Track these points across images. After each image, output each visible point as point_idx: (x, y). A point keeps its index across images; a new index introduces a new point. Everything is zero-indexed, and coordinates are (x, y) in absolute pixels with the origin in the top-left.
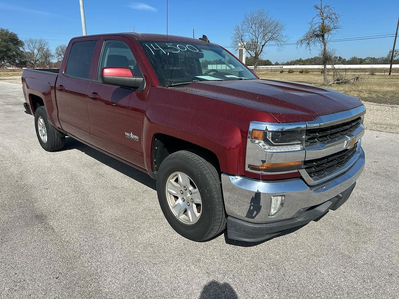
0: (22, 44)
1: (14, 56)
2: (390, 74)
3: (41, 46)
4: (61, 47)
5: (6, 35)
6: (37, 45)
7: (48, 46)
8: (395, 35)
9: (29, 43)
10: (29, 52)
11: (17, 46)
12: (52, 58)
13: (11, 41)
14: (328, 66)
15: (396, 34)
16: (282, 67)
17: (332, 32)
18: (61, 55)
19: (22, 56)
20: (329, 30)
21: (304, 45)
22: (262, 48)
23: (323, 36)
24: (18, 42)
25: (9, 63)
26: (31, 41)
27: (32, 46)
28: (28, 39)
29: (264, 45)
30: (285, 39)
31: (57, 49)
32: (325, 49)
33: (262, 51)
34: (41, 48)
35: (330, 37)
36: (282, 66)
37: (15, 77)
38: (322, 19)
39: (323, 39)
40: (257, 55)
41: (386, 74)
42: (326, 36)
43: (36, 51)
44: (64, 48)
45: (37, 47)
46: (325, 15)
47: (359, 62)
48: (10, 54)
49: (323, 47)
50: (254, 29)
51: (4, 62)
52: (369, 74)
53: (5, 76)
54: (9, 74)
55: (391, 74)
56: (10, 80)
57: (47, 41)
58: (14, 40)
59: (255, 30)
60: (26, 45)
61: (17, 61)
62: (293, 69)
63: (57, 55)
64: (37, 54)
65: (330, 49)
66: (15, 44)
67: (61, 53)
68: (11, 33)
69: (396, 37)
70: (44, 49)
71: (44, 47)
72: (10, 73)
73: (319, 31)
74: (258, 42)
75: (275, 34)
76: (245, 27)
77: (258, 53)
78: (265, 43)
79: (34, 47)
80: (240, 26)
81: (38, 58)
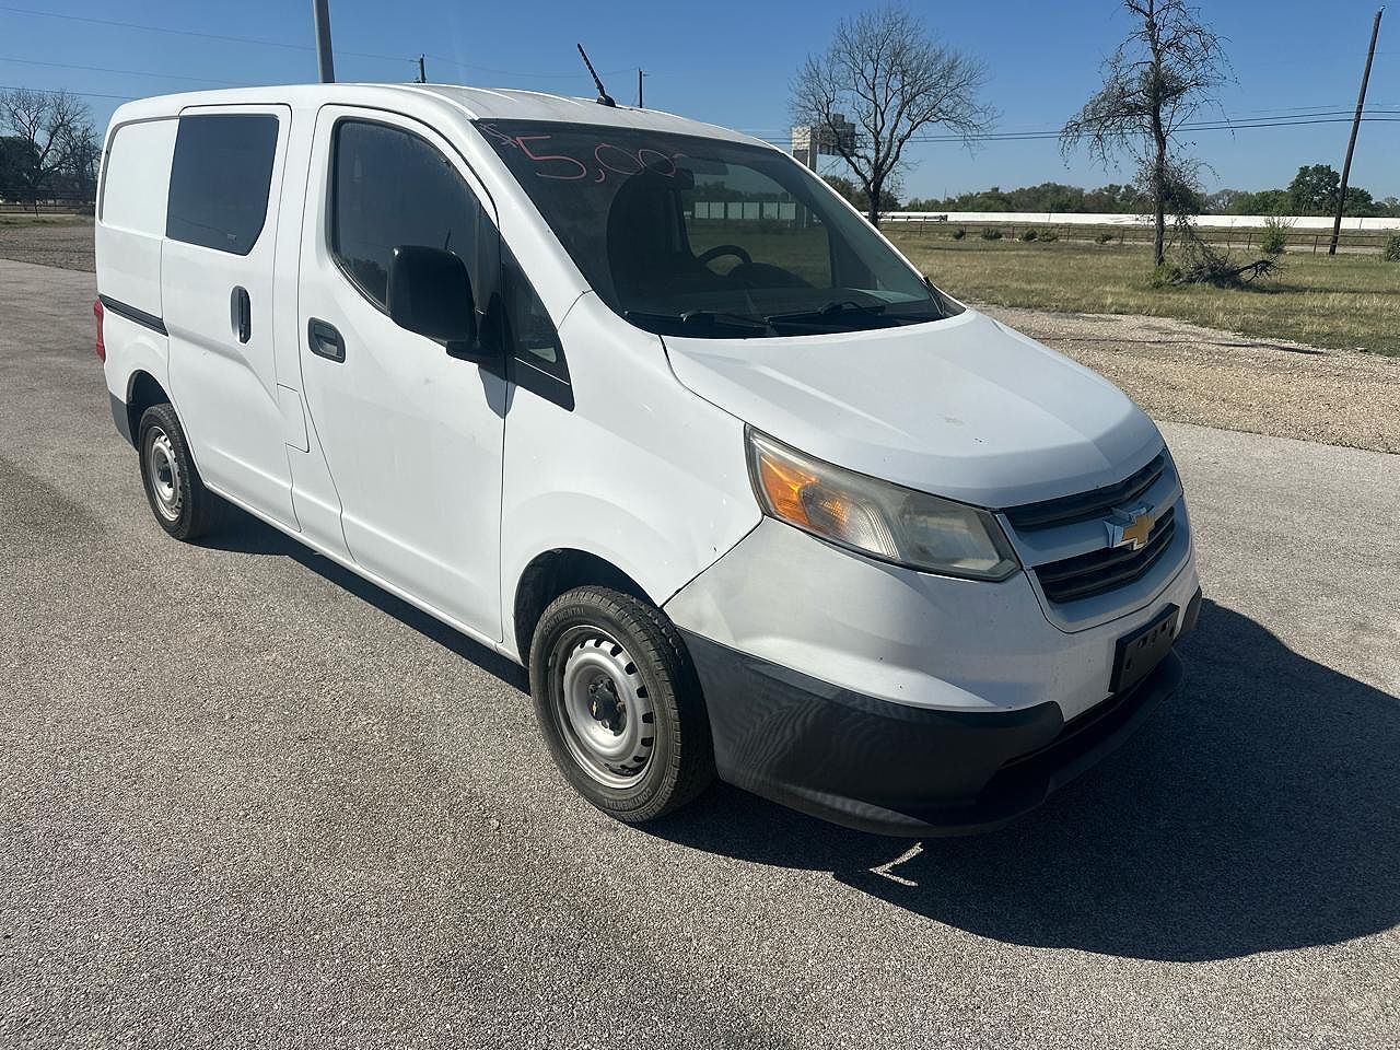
2: (1332, 252)
3: (63, 119)
7: (87, 118)
8: (1353, 116)
10: (13, 139)
14: (1170, 220)
15: (1359, 113)
16: (947, 217)
20: (1180, 91)
21: (1086, 140)
22: (900, 147)
23: (1155, 111)
26: (24, 100)
27: (26, 120)
28: (12, 92)
29: (904, 138)
32: (1161, 157)
33: (897, 157)
35: (1179, 113)
36: (943, 214)
39: (1156, 120)
40: (879, 172)
41: (1319, 249)
42: (1165, 112)
49: (1154, 150)
50: (871, 79)
55: (1338, 250)
57: (84, 100)
59: (873, 84)
62: (998, 225)
65: (1181, 159)
69: (1357, 121)
73: (1143, 91)
74: (884, 124)
75: (946, 101)
76: (841, 70)
77: (885, 168)
78: (911, 130)
79: (35, 123)
80: (824, 67)
81: (47, 163)
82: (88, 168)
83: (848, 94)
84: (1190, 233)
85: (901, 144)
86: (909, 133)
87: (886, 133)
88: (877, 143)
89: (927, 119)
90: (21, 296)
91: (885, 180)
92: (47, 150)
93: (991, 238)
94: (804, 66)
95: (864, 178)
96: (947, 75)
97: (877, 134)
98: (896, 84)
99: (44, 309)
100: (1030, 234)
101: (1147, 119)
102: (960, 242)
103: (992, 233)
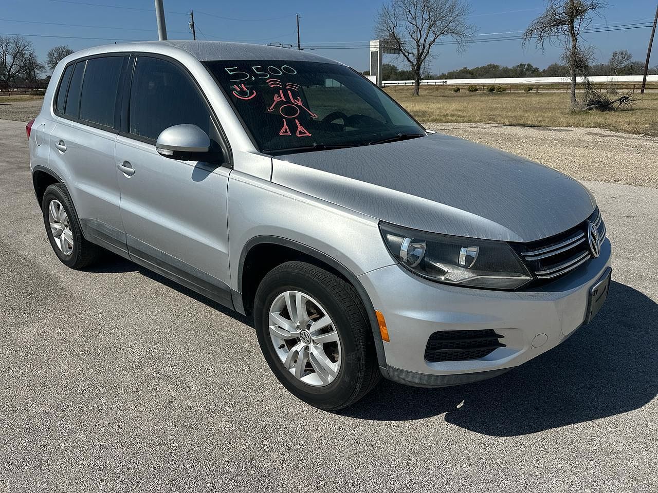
2: (642, 91)
3: (19, 49)
4: (57, 50)
6: (11, 48)
7: (30, 49)
8: (653, 24)
15: (655, 23)
16: (446, 82)
17: (586, 16)
20: (582, 12)
23: (571, 23)
29: (431, 43)
30: (469, 32)
31: (50, 54)
32: (574, 47)
33: (428, 53)
34: (18, 52)
36: (445, 80)
39: (572, 27)
40: (419, 60)
41: (636, 91)
43: (9, 59)
44: (63, 50)
45: (11, 51)
55: (646, 91)
57: (28, 40)
62: (475, 85)
63: (50, 65)
65: (585, 47)
69: (655, 27)
70: (24, 54)
71: (23, 50)
73: (565, 13)
74: (421, 36)
75: (451, 24)
76: (399, 10)
77: (422, 58)
78: (435, 39)
79: (6, 52)
80: (391, 9)
81: (13, 71)
82: (32, 73)
83: (403, 23)
84: (588, 85)
85: (430, 46)
86: (434, 41)
87: (422, 41)
88: (418, 46)
89: (443, 33)
90: (5, 137)
91: (423, 64)
92: (12, 65)
93: (472, 91)
94: (382, 10)
95: (412, 63)
96: (451, 10)
97: (418, 42)
98: (426, 16)
99: (17, 144)
100: (492, 89)
101: (566, 27)
102: (458, 94)
103: (473, 89)
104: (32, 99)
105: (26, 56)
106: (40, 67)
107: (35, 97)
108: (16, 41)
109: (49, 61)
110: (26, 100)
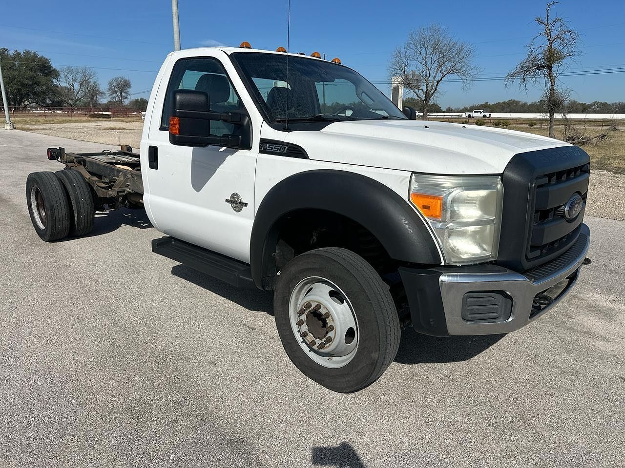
0: (56, 75)
1: (44, 93)
3: (85, 78)
4: (116, 79)
5: (33, 61)
6: (79, 77)
7: (95, 78)
9: (66, 74)
10: (66, 87)
11: (48, 77)
12: (102, 96)
13: (41, 70)
16: (461, 115)
18: (116, 92)
19: (55, 93)
20: (560, 58)
22: (437, 85)
23: (549, 67)
24: (50, 72)
25: (36, 102)
26: (70, 71)
27: (71, 78)
28: (66, 67)
29: (439, 81)
30: (475, 72)
31: (110, 83)
32: (552, 89)
33: (436, 90)
34: (85, 80)
35: (561, 68)
37: (50, 126)
38: (549, 40)
39: (550, 71)
40: (428, 96)
42: (554, 68)
43: (77, 86)
44: (121, 81)
45: (79, 80)
46: (554, 34)
47: (581, 108)
48: (38, 89)
49: (549, 85)
50: (424, 55)
51: (28, 101)
52: (609, 129)
53: (34, 123)
54: (39, 121)
56: (43, 131)
57: (94, 70)
58: (45, 69)
59: (425, 58)
60: (62, 76)
61: (48, 101)
63: (109, 92)
64: (78, 91)
65: (562, 89)
66: (47, 75)
67: (116, 89)
68: (41, 58)
70: (90, 82)
71: (88, 79)
72: (40, 119)
73: (544, 59)
74: (430, 75)
77: (431, 94)
79: (74, 80)
80: (403, 51)
81: (79, 96)
82: (95, 98)
86: (441, 79)
87: (431, 79)
88: (427, 84)
89: (450, 73)
91: (431, 98)
94: (394, 51)
95: (421, 99)
96: (459, 53)
97: (427, 80)
98: (435, 58)
100: (498, 123)
101: (546, 71)
103: (481, 122)
104: (89, 121)
105: (91, 84)
106: (102, 93)
107: (92, 119)
108: (84, 71)
109: (109, 89)
110: (84, 122)
